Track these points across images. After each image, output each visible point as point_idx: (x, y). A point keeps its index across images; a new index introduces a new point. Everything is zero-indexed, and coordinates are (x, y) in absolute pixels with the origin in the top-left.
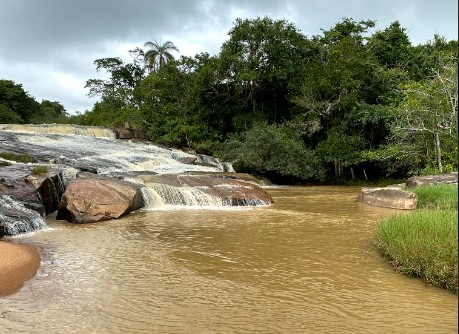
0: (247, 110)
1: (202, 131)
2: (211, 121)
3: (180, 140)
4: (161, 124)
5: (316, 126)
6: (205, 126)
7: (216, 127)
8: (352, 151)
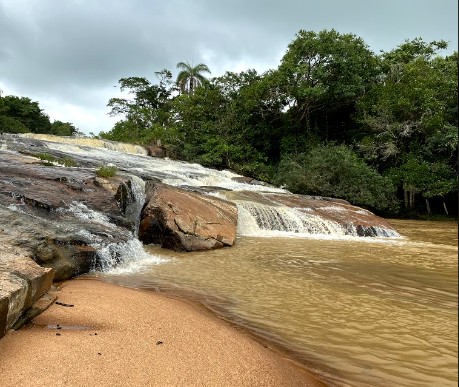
0: (300, 131)
1: (245, 151)
2: (256, 141)
3: (220, 160)
4: (199, 142)
5: (391, 149)
6: (248, 147)
7: (260, 148)
8: (436, 180)
